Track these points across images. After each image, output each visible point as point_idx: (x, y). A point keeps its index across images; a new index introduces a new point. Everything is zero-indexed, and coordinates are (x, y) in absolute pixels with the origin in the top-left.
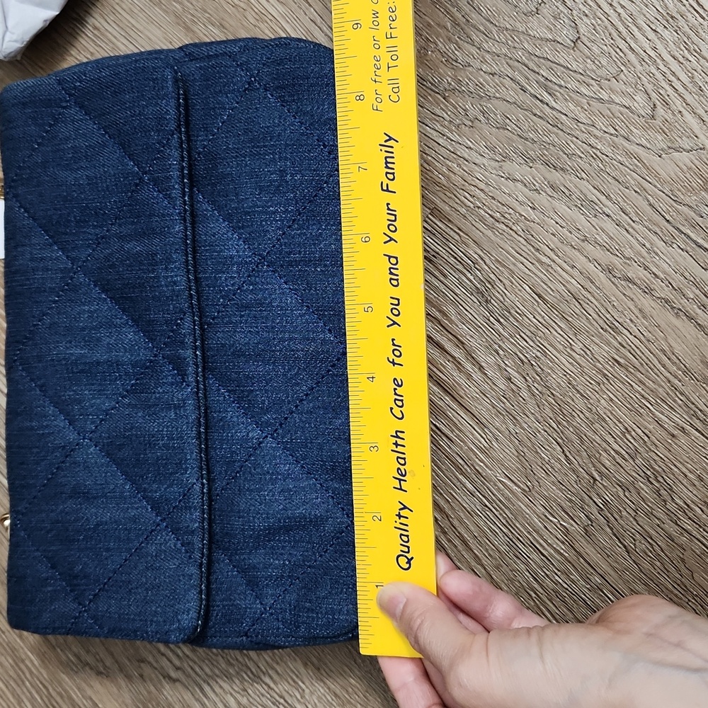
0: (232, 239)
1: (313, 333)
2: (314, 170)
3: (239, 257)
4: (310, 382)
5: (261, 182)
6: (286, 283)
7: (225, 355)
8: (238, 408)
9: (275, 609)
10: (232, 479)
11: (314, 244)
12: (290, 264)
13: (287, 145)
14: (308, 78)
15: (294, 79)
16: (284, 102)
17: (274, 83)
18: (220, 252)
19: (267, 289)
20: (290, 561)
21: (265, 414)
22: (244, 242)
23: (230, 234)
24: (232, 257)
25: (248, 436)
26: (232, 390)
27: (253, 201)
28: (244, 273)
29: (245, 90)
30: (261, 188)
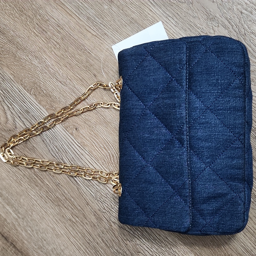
0: (197, 101)
1: (226, 133)
2: (229, 79)
3: (200, 107)
4: (223, 149)
5: (209, 83)
6: (216, 116)
7: (194, 139)
8: (197, 157)
9: (210, 223)
10: (194, 181)
11: (228, 104)
12: (218, 110)
13: (219, 71)
14: (228, 49)
15: (223, 49)
16: (218, 57)
17: (215, 50)
18: (193, 105)
19: (209, 118)
20: (215, 208)
21: (207, 159)
22: (201, 102)
23: (196, 99)
24: (197, 107)
25: (201, 166)
26: (195, 151)
27: (206, 89)
28: (201, 113)
29: (204, 53)
30: (209, 85)
